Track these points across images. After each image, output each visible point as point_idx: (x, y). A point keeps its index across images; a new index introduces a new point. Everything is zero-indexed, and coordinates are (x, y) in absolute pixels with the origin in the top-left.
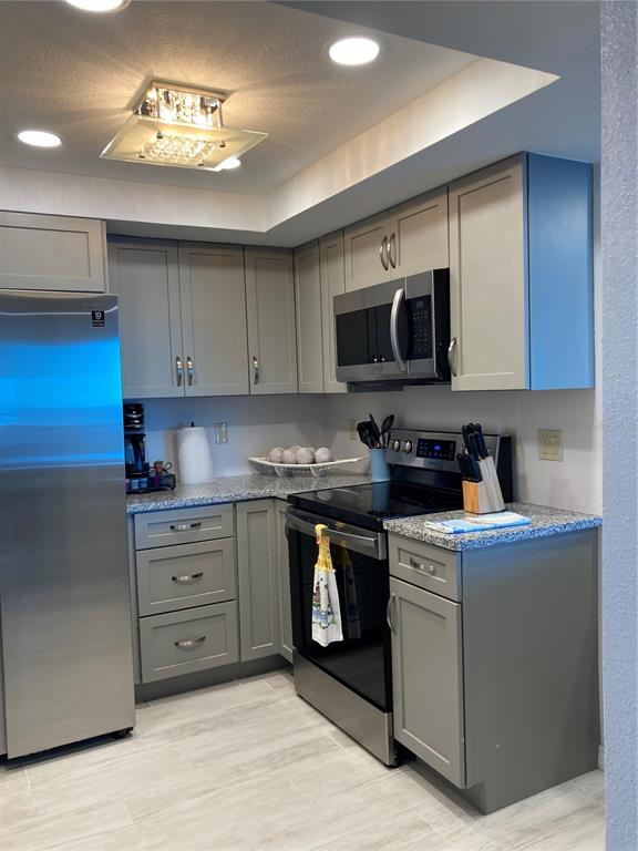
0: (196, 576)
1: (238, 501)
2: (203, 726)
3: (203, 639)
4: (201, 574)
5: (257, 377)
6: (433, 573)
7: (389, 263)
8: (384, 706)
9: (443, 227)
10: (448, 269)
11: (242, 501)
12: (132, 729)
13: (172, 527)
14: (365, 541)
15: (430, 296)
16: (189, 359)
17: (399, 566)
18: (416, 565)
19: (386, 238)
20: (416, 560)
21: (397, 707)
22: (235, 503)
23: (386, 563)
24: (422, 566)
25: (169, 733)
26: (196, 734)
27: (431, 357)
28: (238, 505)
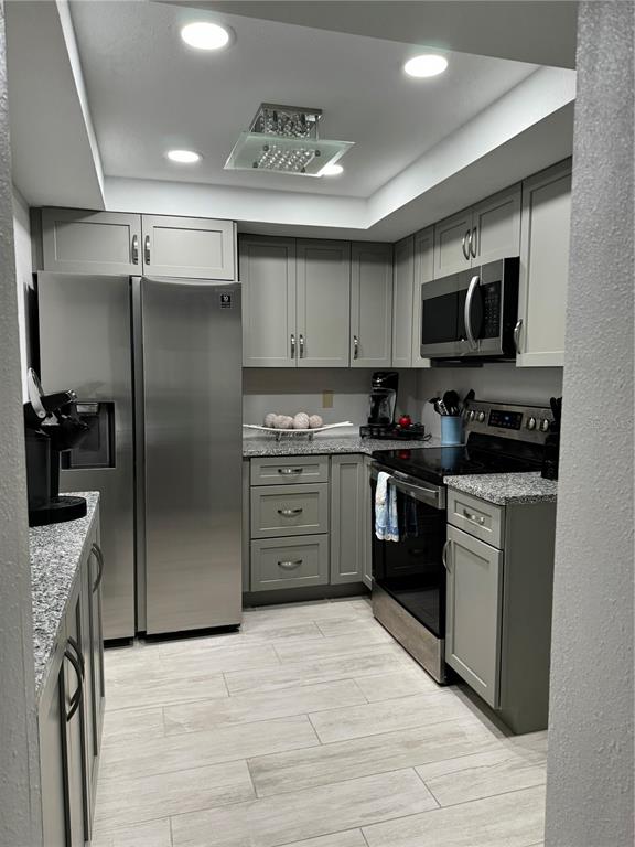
0: (297, 511)
1: (333, 454)
2: (294, 631)
3: (300, 562)
4: (301, 510)
5: (356, 353)
6: (482, 524)
7: (470, 254)
8: (438, 632)
9: (516, 220)
10: (519, 258)
11: (335, 454)
12: (239, 625)
13: (280, 471)
14: (429, 492)
15: (500, 282)
16: (301, 337)
17: (455, 516)
18: (468, 516)
19: (468, 232)
20: (469, 511)
21: (449, 635)
22: (330, 455)
23: (444, 513)
24: (473, 517)
25: (267, 633)
26: (288, 636)
27: (498, 336)
28: (333, 457)
